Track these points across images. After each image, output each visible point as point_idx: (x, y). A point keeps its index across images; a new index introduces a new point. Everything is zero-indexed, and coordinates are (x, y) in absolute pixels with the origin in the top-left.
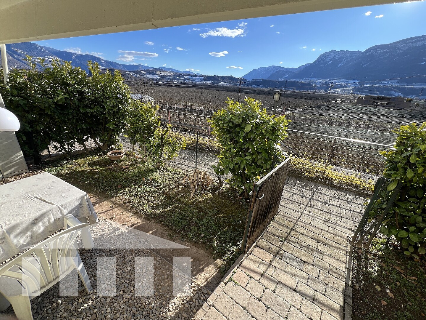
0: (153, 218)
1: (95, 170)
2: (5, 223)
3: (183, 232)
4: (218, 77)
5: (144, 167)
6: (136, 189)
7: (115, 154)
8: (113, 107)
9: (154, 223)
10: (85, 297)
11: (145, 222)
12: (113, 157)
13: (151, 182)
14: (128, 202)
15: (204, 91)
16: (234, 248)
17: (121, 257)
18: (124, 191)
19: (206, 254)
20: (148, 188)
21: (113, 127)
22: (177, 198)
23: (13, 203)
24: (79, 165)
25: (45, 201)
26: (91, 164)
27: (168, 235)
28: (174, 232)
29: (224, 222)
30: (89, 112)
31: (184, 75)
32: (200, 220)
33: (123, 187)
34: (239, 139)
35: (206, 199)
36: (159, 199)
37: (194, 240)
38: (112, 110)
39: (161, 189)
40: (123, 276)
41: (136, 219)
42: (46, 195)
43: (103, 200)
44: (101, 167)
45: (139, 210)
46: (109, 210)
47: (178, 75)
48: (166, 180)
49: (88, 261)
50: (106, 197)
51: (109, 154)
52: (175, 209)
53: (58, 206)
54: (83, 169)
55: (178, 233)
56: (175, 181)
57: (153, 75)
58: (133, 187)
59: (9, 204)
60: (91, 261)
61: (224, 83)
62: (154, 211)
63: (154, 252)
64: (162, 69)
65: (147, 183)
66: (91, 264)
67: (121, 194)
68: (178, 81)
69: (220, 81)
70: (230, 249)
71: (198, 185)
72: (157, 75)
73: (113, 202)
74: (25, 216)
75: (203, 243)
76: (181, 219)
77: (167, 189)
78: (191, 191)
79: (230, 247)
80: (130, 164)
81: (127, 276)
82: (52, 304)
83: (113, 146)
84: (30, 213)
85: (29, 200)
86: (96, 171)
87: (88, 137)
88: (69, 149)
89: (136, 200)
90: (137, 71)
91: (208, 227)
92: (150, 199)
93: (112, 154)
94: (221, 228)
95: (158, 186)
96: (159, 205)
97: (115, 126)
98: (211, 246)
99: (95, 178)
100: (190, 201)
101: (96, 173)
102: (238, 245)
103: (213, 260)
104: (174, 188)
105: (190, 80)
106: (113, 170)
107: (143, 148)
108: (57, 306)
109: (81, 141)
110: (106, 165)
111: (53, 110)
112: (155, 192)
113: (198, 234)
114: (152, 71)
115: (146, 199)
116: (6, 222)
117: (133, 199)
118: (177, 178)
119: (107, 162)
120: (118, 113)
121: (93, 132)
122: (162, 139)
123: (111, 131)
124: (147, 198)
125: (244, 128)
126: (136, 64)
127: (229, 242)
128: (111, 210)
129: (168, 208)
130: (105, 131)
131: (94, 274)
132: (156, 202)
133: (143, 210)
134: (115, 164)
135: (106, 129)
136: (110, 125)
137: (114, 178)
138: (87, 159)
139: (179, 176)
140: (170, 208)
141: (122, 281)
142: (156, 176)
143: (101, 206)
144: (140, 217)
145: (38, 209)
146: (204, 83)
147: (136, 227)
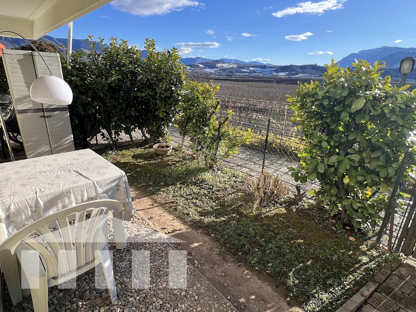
0: (200, 227)
1: (138, 163)
2: (40, 190)
3: (240, 253)
4: (296, 66)
5: (193, 165)
6: (182, 189)
7: (162, 147)
8: (166, 90)
9: (201, 233)
10: (108, 307)
11: (189, 230)
12: (160, 151)
13: (200, 183)
14: (171, 202)
15: (275, 85)
16: (325, 297)
17: (156, 267)
18: (167, 189)
19: (276, 294)
20: (195, 189)
21: (163, 116)
22: (234, 207)
23: (52, 173)
24: (123, 156)
25: (81, 175)
26: (135, 157)
27: (218, 253)
28: (227, 251)
29: (305, 252)
30: (140, 96)
31: (249, 67)
32: (267, 242)
33: (167, 185)
34: (337, 126)
35: (277, 215)
36: (209, 205)
37: (257, 268)
38: (164, 94)
39: (213, 192)
40: (156, 294)
41: (179, 224)
42: (84, 169)
43: (143, 196)
44: (145, 160)
45: (183, 213)
46: (148, 209)
47: (241, 66)
48: (221, 183)
49: (118, 262)
50: (146, 193)
51: (156, 146)
52: (230, 221)
53: (93, 182)
54: (126, 161)
55: (234, 254)
56: (232, 186)
57: (211, 68)
58: (179, 186)
59: (48, 173)
60: (121, 263)
61: (304, 75)
62: (203, 218)
63: (198, 271)
64: (222, 61)
65: (195, 184)
66: (120, 268)
67: (164, 192)
68: (241, 75)
69: (298, 72)
70: (316, 295)
71: (265, 193)
72: (217, 68)
73: (153, 199)
74: (59, 186)
75: (270, 276)
76: (238, 235)
77: (220, 194)
78: (254, 200)
79: (317, 293)
80: (178, 160)
81: (161, 295)
82: (72, 304)
83: (160, 138)
84: (65, 184)
85: (67, 172)
86: (140, 164)
87: (136, 127)
88: (115, 137)
89: (181, 202)
90: (194, 64)
91: (280, 254)
92: (198, 203)
93: (159, 147)
94: (300, 259)
95: (209, 188)
96: (209, 212)
97: (165, 114)
98: (285, 284)
99: (137, 172)
100: (253, 213)
101: (138, 166)
102: (332, 293)
103: (287, 306)
104: (231, 194)
105: (256, 72)
106: (158, 165)
107: (194, 141)
108: (76, 308)
109: (128, 131)
110: (151, 159)
111: (105, 92)
112: (205, 195)
113: (263, 261)
114: (211, 64)
115: (193, 203)
116: (41, 188)
117: (177, 200)
118: (235, 182)
119: (152, 155)
120: (169, 98)
121: (141, 121)
122: (218, 130)
123: (161, 119)
124: (194, 201)
125: (350, 106)
126: (193, 57)
127: (315, 285)
128: (150, 208)
129: (221, 218)
130: (153, 121)
131: (121, 280)
132: (206, 208)
133: (188, 214)
134: (160, 158)
135: (156, 118)
136: (160, 113)
137: (157, 174)
138: (131, 151)
139: (238, 179)
140: (224, 219)
141: (153, 299)
142: (207, 176)
143: (140, 202)
144: (185, 223)
145: (73, 181)
146: (275, 75)
147: (178, 234)
